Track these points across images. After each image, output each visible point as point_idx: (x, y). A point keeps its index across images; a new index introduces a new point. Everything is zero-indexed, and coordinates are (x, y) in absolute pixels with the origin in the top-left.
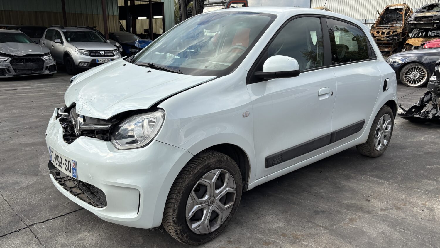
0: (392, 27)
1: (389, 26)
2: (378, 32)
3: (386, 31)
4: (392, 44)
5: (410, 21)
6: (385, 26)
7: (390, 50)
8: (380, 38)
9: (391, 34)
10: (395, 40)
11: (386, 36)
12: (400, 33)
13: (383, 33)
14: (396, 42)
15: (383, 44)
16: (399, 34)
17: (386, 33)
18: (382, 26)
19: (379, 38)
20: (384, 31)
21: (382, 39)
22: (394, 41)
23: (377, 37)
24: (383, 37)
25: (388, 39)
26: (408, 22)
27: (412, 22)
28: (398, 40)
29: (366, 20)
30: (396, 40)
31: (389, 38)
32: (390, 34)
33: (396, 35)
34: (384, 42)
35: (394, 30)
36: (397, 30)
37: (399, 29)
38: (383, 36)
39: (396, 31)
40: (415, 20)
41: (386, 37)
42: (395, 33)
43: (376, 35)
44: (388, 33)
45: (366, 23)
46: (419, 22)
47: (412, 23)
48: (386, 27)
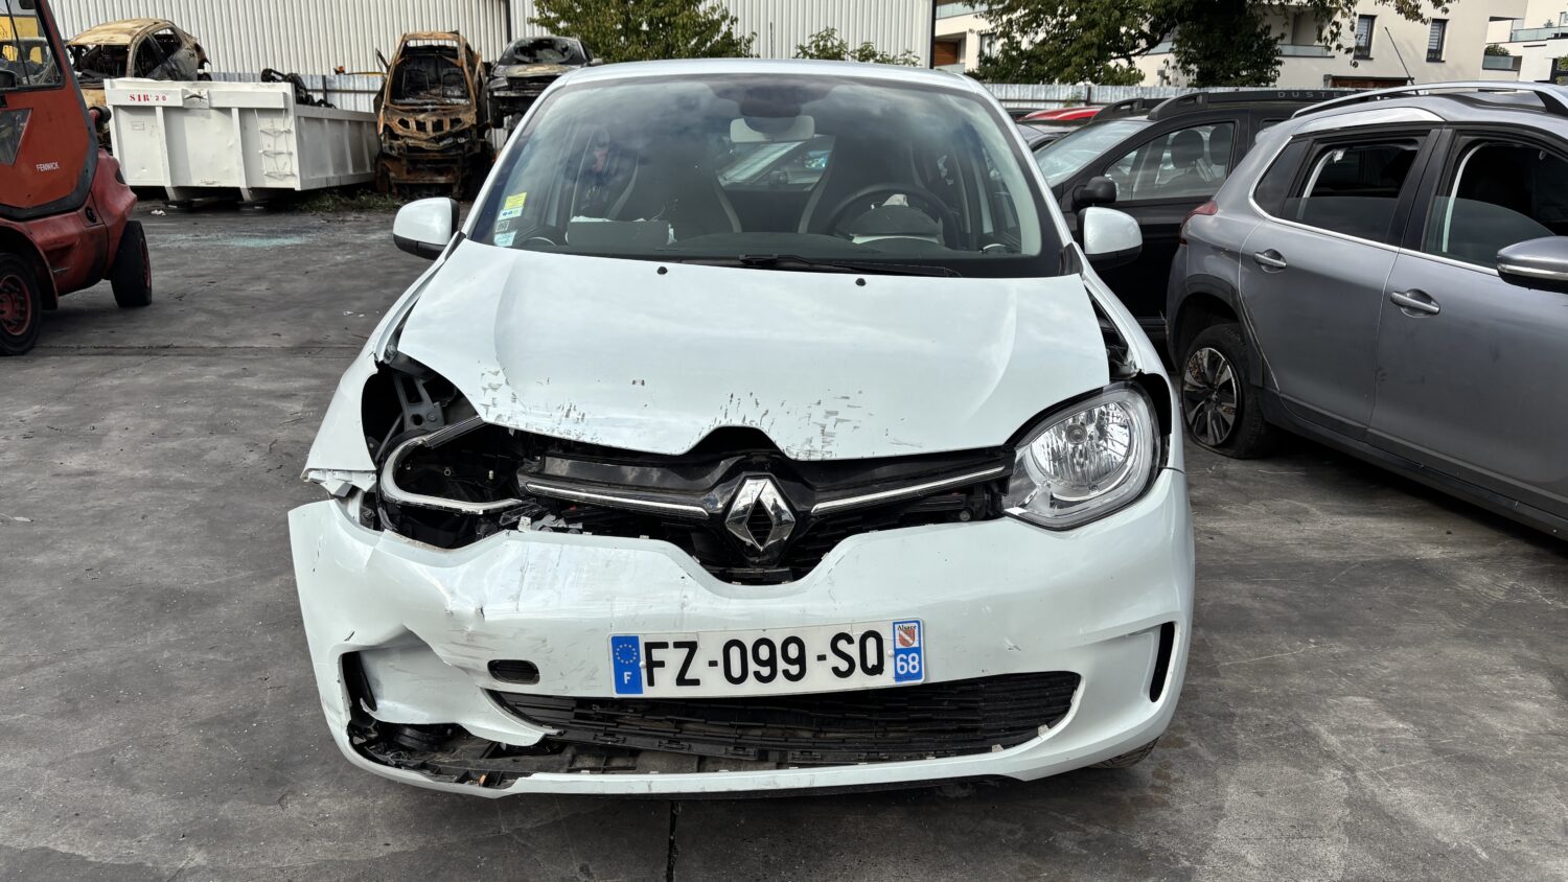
0: (443, 107)
1: (432, 104)
2: (405, 124)
3: (429, 120)
4: (454, 161)
5: (498, 89)
6: (420, 102)
7: (453, 182)
8: (417, 142)
9: (447, 128)
10: (463, 149)
11: (432, 134)
12: (473, 125)
13: (421, 126)
14: (467, 155)
15: (429, 162)
16: (469, 130)
17: (429, 127)
18: (407, 101)
19: (412, 141)
20: (421, 117)
21: (424, 145)
22: (460, 152)
23: (403, 137)
24: (426, 140)
25: (441, 144)
26: (492, 92)
27: (502, 94)
28: (470, 149)
29: (324, 78)
30: (466, 149)
31: (445, 142)
32: (442, 130)
33: (462, 134)
34: (431, 154)
35: (453, 117)
36: (461, 116)
37: (465, 112)
38: (422, 135)
39: (458, 121)
40: (509, 88)
41: (434, 138)
42: (458, 128)
43: (399, 132)
44: (438, 126)
45: (328, 87)
46: (522, 95)
47: (503, 97)
48: (422, 105)
